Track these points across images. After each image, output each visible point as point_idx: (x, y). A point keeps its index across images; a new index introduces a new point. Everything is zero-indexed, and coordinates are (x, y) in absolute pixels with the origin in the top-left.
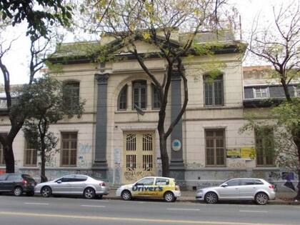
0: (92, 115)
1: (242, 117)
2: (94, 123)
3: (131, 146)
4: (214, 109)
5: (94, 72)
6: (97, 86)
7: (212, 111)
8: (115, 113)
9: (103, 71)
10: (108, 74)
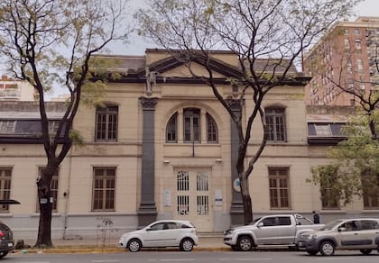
0: (136, 147)
1: (306, 155)
2: (138, 157)
3: (183, 185)
4: (277, 145)
5: (139, 95)
6: (141, 111)
7: (275, 147)
8: (165, 146)
9: (149, 94)
10: (156, 98)
